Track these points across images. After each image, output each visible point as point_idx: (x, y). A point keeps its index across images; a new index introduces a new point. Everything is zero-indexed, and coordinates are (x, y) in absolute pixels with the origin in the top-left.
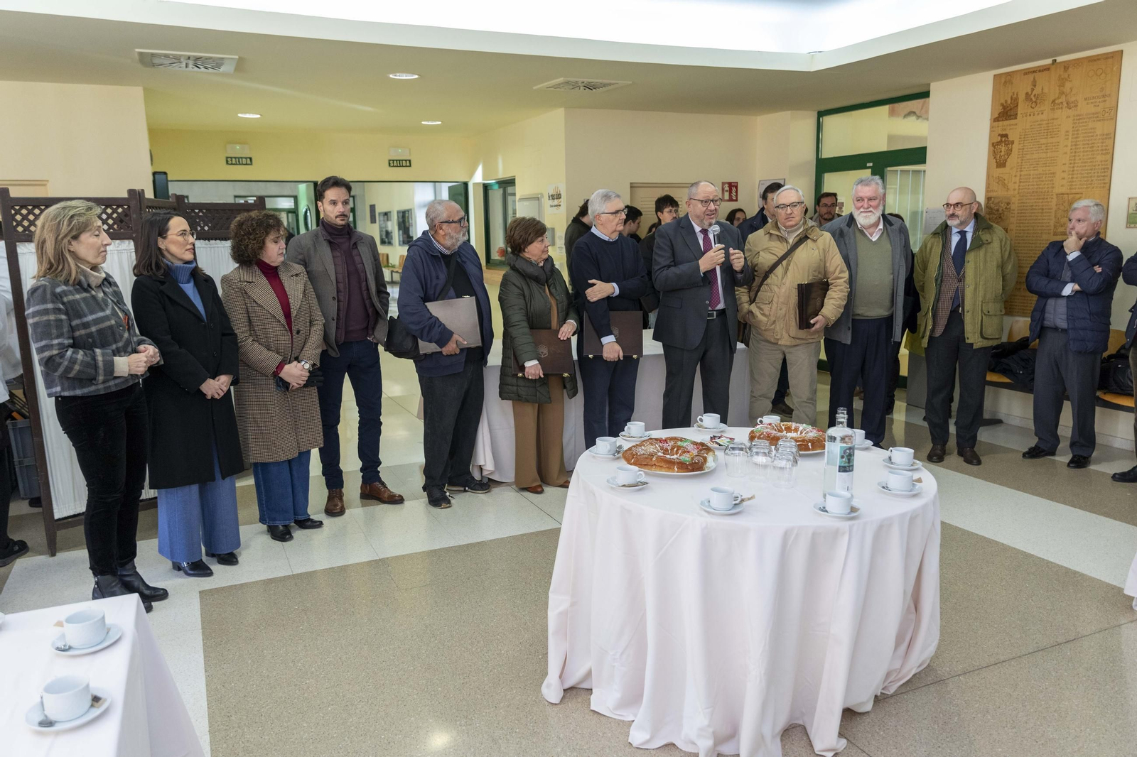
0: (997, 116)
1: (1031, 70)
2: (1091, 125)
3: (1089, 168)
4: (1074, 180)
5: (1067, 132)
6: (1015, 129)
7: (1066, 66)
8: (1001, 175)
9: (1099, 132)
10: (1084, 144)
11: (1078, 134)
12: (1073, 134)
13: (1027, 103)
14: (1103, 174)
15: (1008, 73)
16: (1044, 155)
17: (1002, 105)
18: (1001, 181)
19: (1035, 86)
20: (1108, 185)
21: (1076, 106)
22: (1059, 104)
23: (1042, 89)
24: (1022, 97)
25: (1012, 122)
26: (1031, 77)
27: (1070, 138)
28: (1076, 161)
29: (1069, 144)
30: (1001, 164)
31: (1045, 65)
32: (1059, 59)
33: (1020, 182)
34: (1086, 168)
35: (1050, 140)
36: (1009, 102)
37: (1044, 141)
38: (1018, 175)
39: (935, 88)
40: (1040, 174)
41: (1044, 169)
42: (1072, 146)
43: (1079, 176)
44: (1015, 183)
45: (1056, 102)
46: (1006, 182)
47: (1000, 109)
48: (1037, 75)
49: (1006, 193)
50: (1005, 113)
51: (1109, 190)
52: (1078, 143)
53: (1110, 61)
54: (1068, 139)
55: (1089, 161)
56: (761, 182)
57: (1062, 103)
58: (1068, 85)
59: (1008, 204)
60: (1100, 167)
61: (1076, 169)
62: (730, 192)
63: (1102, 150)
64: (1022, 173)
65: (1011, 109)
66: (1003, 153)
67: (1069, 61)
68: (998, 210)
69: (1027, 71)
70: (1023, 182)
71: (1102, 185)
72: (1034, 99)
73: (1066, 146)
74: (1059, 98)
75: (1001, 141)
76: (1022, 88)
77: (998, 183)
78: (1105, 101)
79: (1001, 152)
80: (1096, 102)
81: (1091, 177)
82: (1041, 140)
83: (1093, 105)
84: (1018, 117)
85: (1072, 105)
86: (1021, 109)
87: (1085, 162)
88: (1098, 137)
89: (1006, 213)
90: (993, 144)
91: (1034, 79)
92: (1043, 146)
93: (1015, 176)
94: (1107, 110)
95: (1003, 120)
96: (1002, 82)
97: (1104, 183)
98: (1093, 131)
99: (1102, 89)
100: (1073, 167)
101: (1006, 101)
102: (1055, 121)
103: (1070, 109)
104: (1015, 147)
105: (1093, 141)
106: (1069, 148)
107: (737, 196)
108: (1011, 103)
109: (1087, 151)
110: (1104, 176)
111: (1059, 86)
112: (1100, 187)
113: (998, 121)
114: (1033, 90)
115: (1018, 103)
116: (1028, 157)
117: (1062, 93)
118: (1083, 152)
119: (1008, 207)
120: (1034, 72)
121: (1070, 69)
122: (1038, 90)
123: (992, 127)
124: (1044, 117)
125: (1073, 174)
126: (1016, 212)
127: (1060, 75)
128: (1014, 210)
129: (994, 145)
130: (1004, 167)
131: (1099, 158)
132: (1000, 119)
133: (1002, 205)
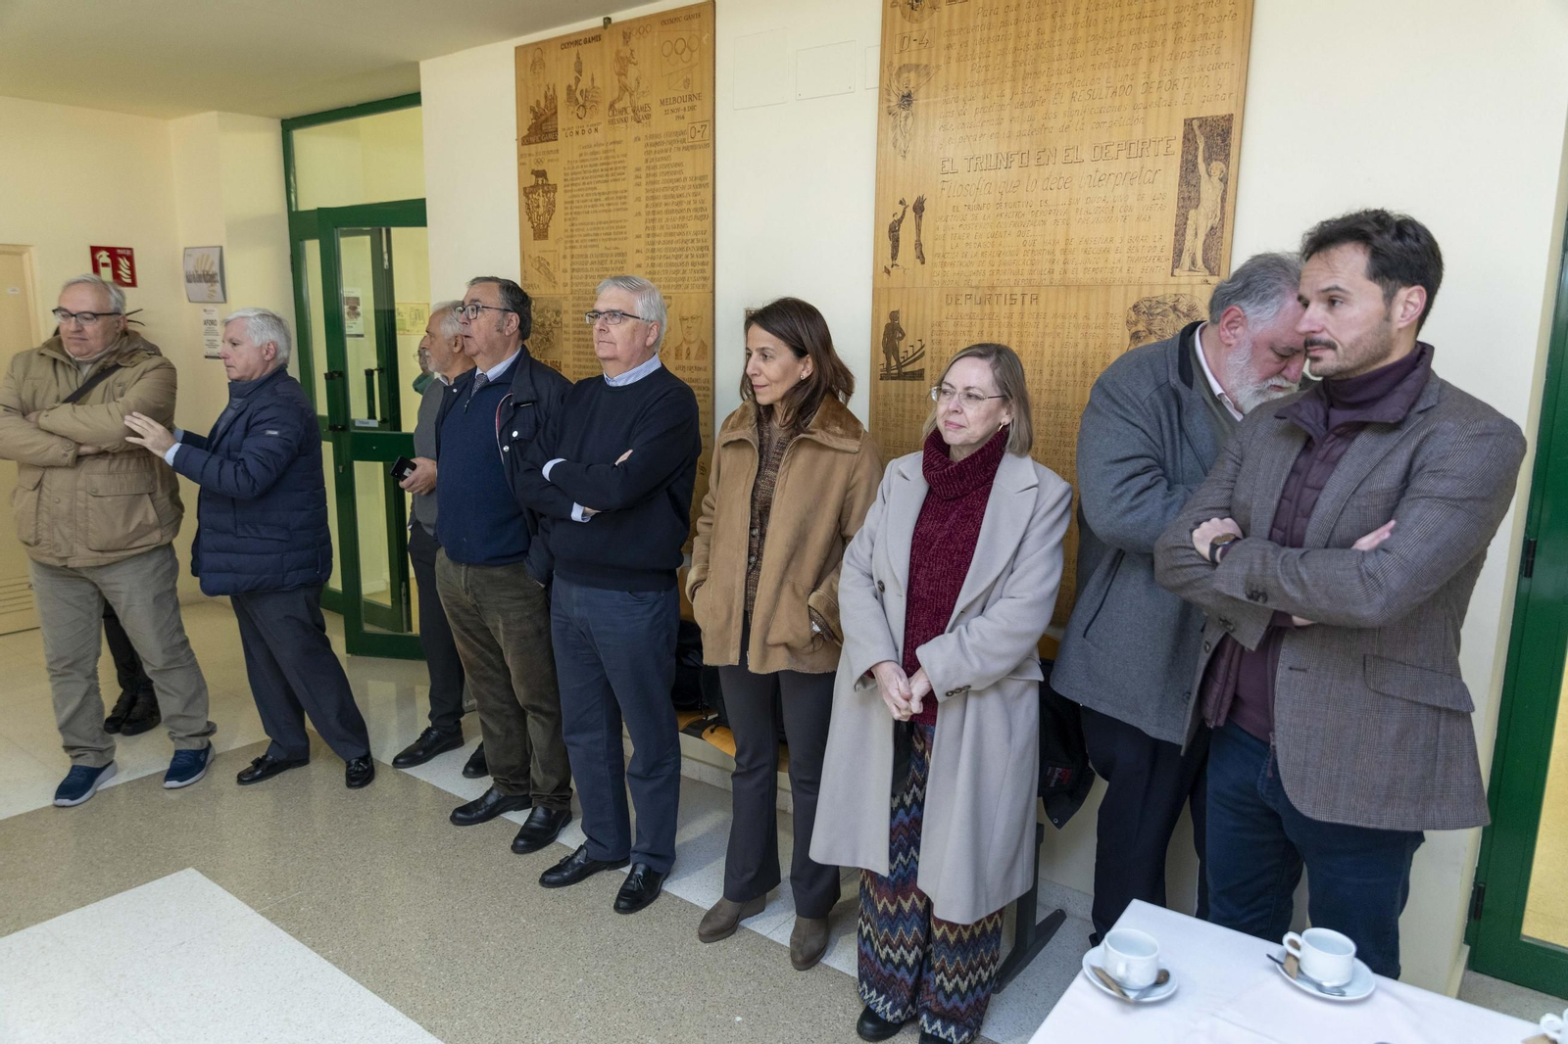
0: (526, 132)
1: (573, 39)
2: (675, 157)
3: (678, 246)
4: (657, 269)
5: (638, 169)
6: (562, 157)
7: (628, 31)
8: (541, 255)
9: (688, 173)
10: (665, 197)
11: (655, 175)
12: (648, 175)
13: (572, 108)
14: (700, 260)
15: (536, 44)
16: (604, 217)
17: (532, 110)
18: (542, 265)
19: (580, 72)
20: (710, 281)
21: (648, 117)
22: (621, 112)
23: (593, 80)
24: (562, 96)
25: (551, 145)
26: (574, 50)
27: (643, 181)
28: (657, 232)
29: (643, 196)
30: (541, 233)
31: (593, 30)
32: (618, 17)
33: (573, 270)
34: (674, 245)
35: (612, 186)
36: (542, 105)
37: (602, 188)
38: (569, 256)
40: (602, 255)
41: (608, 244)
42: (647, 198)
43: (663, 261)
44: (565, 271)
45: (617, 106)
46: (551, 268)
47: (529, 119)
48: (584, 49)
49: (552, 291)
50: (539, 128)
51: (713, 292)
52: (657, 194)
53: (696, 21)
54: (639, 185)
55: (677, 231)
56: (189, 252)
57: (625, 109)
58: (632, 71)
59: (558, 313)
60: (695, 245)
61: (657, 246)
62: (115, 267)
63: (696, 210)
64: (576, 252)
65: (546, 120)
66: (541, 210)
67: (631, 21)
68: (543, 325)
69: (565, 41)
70: (578, 270)
71: (701, 282)
72: (581, 101)
73: (638, 199)
74: (620, 99)
75: (536, 186)
76: (560, 75)
77: (538, 269)
78: (693, 108)
79: (538, 207)
80: (678, 110)
81: (682, 264)
82: (598, 186)
83: (675, 115)
84: (559, 137)
85: (641, 114)
86: (565, 119)
87: (671, 234)
88: (689, 183)
89: (555, 331)
90: (525, 189)
91: (578, 54)
92: (603, 197)
93: (565, 257)
94: (698, 126)
95: (536, 142)
96: (531, 60)
97: (705, 279)
98: (678, 169)
99: (687, 83)
100: (653, 244)
101: (538, 102)
102: (617, 146)
103: (639, 122)
104: (560, 197)
105: (680, 192)
106: (644, 202)
107: (133, 276)
108: (546, 106)
109: (672, 211)
110: (703, 264)
111: (619, 74)
112: (698, 287)
113: (530, 143)
114: (578, 80)
115: (556, 107)
116: (581, 219)
117: (624, 88)
118: (667, 212)
119: (558, 319)
120: (577, 43)
121: (633, 40)
122: (585, 83)
123: (521, 156)
124: (598, 137)
125: (653, 258)
126: (571, 330)
127: (618, 52)
128: (567, 326)
129: (527, 192)
130: (546, 237)
131: (693, 226)
132: (532, 139)
133: (549, 315)
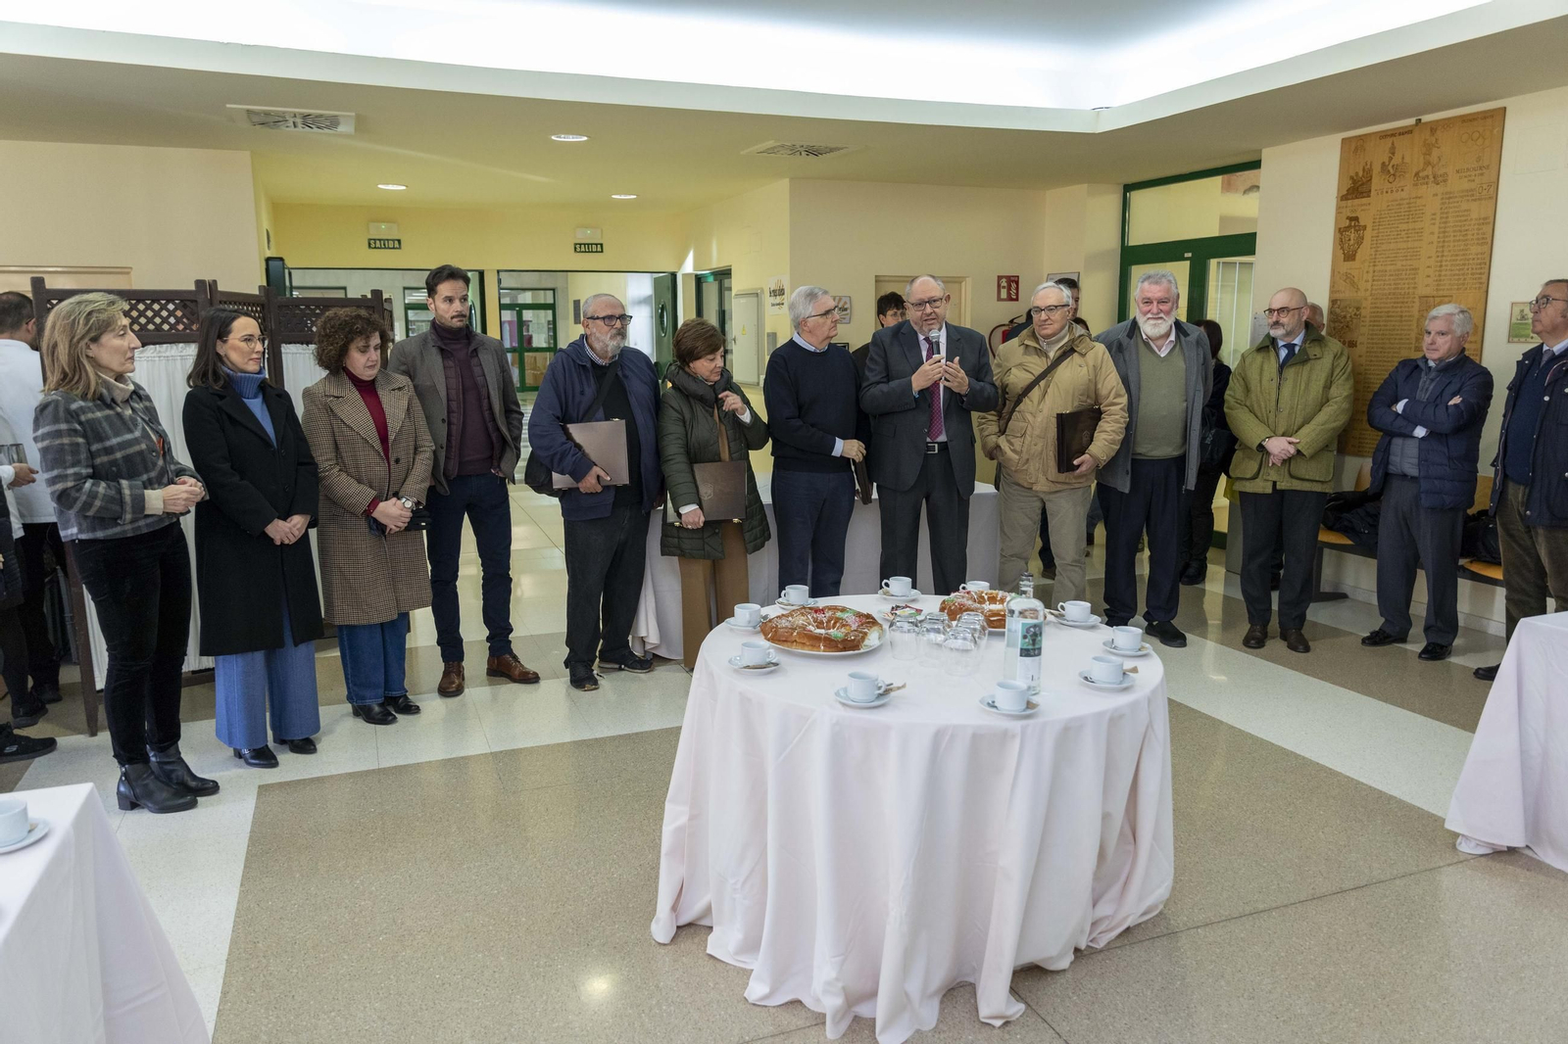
0: (1345, 193)
1: (1389, 133)
2: (1464, 206)
3: (1461, 262)
4: (1442, 278)
5: (1434, 214)
6: (1368, 210)
7: (1433, 127)
8: (1349, 271)
9: (1474, 215)
10: (1454, 231)
11: (1447, 218)
12: (1441, 218)
13: (1383, 177)
14: (1478, 271)
15: (1359, 136)
16: (1404, 245)
17: (1352, 178)
18: (1349, 278)
19: (1393, 154)
20: (1485, 285)
21: (1445, 181)
22: (1424, 178)
23: (1403, 158)
24: (1377, 169)
25: (1364, 200)
26: (1389, 141)
27: (1437, 222)
28: (1445, 254)
29: (1436, 231)
30: (1350, 257)
31: (1406, 127)
32: (1426, 118)
33: (1374, 281)
34: (1458, 262)
35: (1411, 226)
36: (1361, 174)
37: (1405, 227)
38: (1371, 272)
39: (1267, 155)
40: (1398, 270)
41: (1404, 263)
42: (1439, 233)
43: (1448, 273)
44: (1367, 281)
45: (1421, 175)
46: (1356, 280)
47: (1348, 184)
48: (1396, 140)
49: (1355, 294)
50: (1355, 188)
51: (1487, 292)
52: (1448, 229)
53: (1489, 121)
54: (1434, 224)
55: (1461, 253)
57: (1428, 176)
58: (1435, 153)
59: (1358, 309)
60: (1475, 261)
61: (1444, 263)
62: (1009, 288)
63: (1478, 239)
64: (1377, 268)
65: (1363, 184)
66: (1352, 242)
67: (1437, 121)
68: (1345, 317)
69: (1383, 134)
70: (1377, 280)
71: (1477, 286)
72: (1392, 171)
73: (1432, 233)
74: (1424, 170)
75: (1350, 227)
76: (1377, 155)
77: (1345, 281)
78: (1482, 174)
79: (1349, 240)
80: (1470, 176)
81: (1463, 274)
82: (1400, 226)
83: (1466, 179)
84: (1372, 194)
85: (1440, 179)
86: (1377, 183)
87: (1457, 255)
88: (1473, 222)
89: (1355, 321)
90: (1340, 228)
91: (1393, 144)
92: (1403, 233)
93: (1367, 272)
94: (1485, 186)
95: (1352, 199)
96: (1353, 148)
97: (1481, 283)
98: (1466, 213)
99: (1479, 159)
100: (1441, 261)
101: (1357, 174)
102: (1418, 200)
103: (1438, 184)
104: (1368, 234)
105: (1467, 228)
106: (1436, 235)
107: (1017, 293)
108: (1363, 176)
109: (1459, 241)
110: (1480, 274)
111: (1425, 154)
112: (1476, 288)
113: (1347, 199)
114: (1391, 159)
115: (1371, 176)
116: (1384, 247)
117: (1428, 163)
118: (1454, 241)
119: (1358, 313)
120: (1393, 135)
121: (1438, 132)
122: (1397, 160)
123: (1338, 208)
124: (1404, 195)
125: (1440, 271)
126: (1368, 319)
127: (1426, 140)
128: (1365, 317)
129: (1341, 231)
130: (1354, 260)
131: (1474, 249)
132: (1349, 197)
133: (1351, 310)
